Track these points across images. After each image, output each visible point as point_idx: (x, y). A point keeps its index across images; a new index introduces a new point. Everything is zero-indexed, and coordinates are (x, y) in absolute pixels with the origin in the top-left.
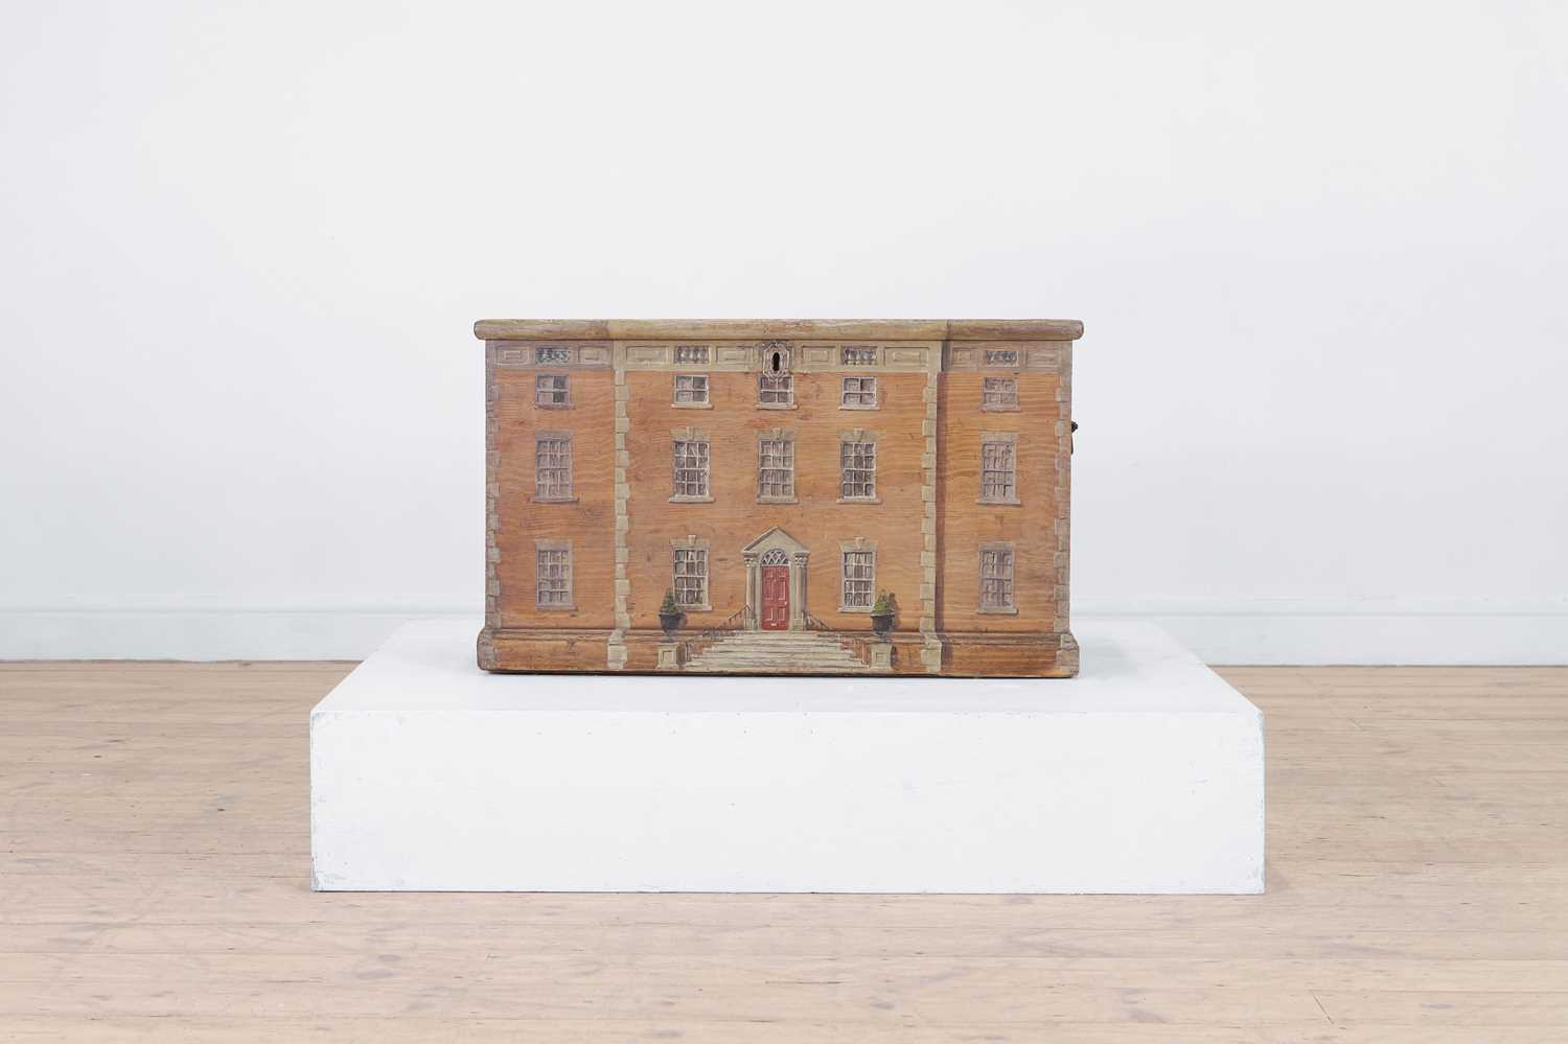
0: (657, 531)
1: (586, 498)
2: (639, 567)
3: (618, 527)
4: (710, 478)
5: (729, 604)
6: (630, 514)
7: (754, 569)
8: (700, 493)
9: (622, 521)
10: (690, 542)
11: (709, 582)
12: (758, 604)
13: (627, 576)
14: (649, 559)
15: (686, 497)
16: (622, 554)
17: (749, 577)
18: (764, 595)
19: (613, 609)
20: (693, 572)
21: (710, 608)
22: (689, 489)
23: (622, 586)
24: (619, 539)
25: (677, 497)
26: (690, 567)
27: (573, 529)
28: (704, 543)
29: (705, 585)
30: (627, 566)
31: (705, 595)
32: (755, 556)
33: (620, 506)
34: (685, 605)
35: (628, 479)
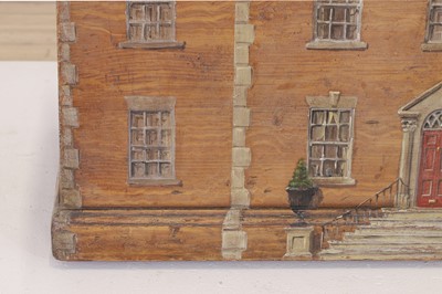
0: (287, 86)
1: (196, 42)
2: (265, 131)
3: (236, 81)
4: (364, 16)
5: (377, 177)
6: (253, 64)
7: (412, 134)
8: (348, 37)
9: (242, 73)
10: (333, 100)
11: (354, 151)
12: (414, 176)
13: (248, 143)
14: (277, 122)
15: (328, 42)
16: (241, 116)
17: (404, 144)
18: (422, 166)
19: (228, 184)
20: (333, 138)
21: (352, 182)
22: (334, 31)
23: (241, 155)
24: (238, 97)
25: (318, 42)
26: (331, 132)
27: (177, 84)
28: (351, 102)
29: (348, 154)
30: (248, 130)
31: (347, 166)
32: (416, 118)
33: (241, 54)
34: (321, 178)
35: (252, 19)
